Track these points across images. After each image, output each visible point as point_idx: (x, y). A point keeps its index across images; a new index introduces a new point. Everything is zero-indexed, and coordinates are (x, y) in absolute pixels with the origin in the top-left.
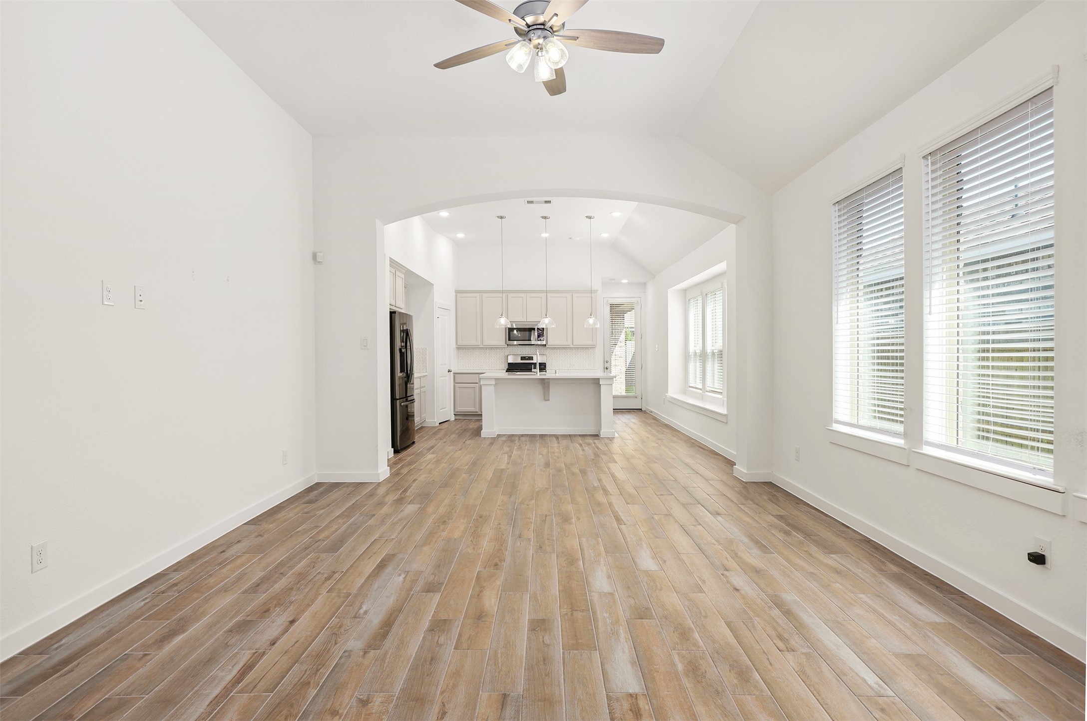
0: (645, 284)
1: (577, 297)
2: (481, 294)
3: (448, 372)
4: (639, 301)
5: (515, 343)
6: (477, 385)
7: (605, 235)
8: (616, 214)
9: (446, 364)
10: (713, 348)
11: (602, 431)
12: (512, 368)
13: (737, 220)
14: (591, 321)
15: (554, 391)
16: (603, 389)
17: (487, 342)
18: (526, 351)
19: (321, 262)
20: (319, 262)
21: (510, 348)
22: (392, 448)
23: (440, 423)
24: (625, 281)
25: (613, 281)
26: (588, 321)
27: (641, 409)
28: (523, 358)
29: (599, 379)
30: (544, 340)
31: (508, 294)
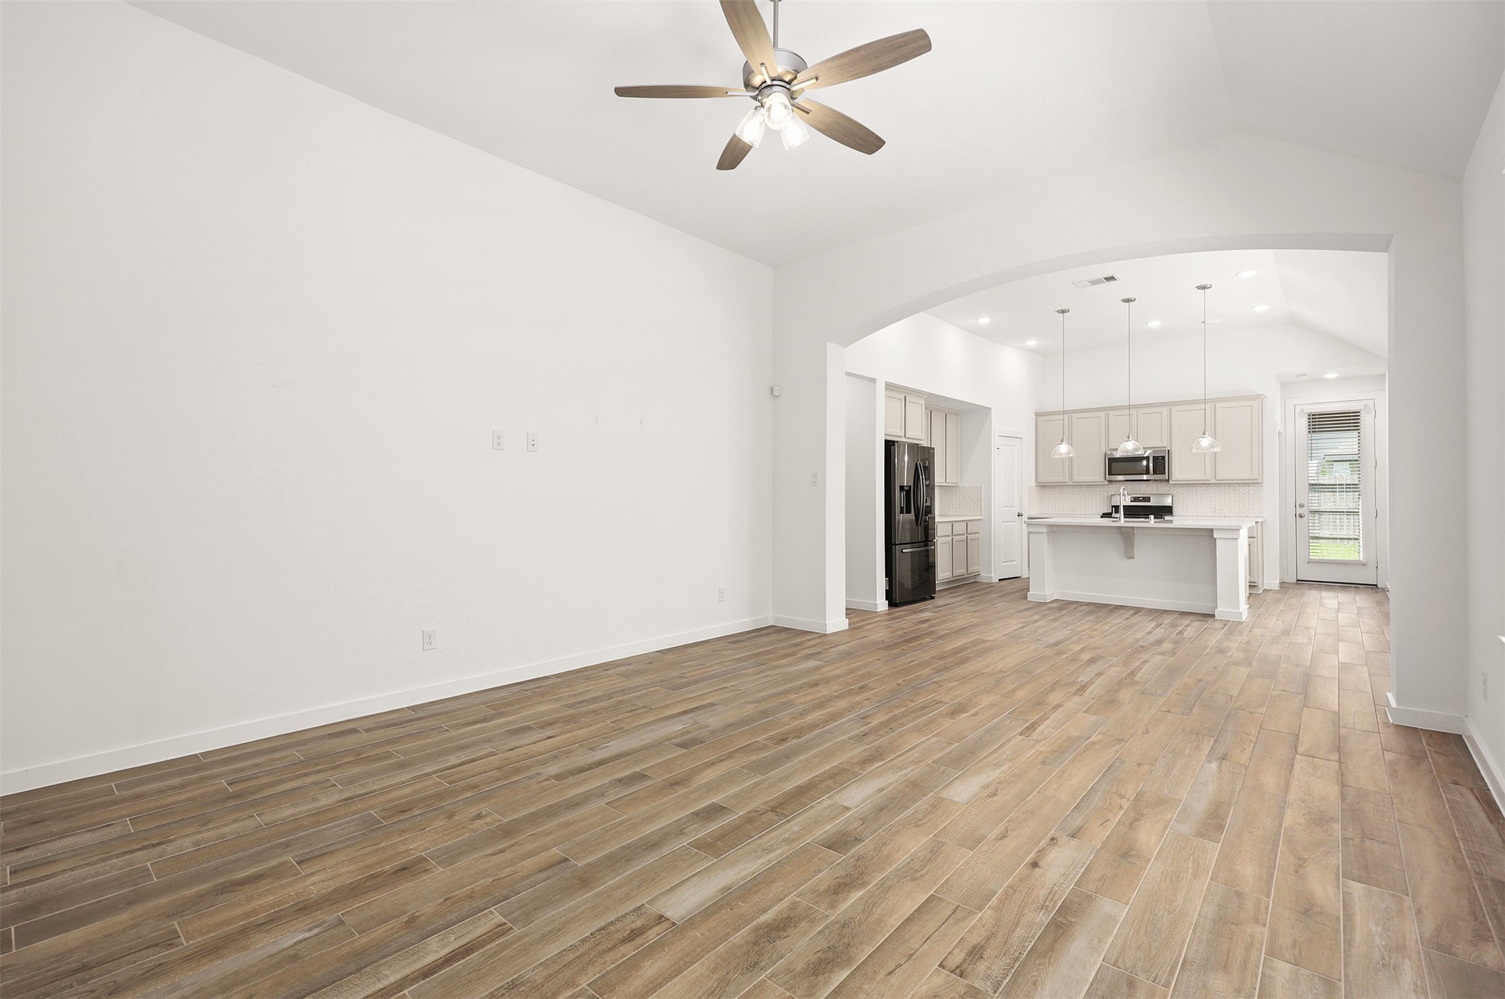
1: (1222, 408)
2: (1069, 415)
3: (1019, 516)
4: (1372, 406)
5: (1121, 478)
7: (1261, 309)
8: (1247, 274)
9: (1014, 507)
11: (1219, 609)
14: (1205, 442)
16: (1220, 546)
17: (1078, 478)
18: (1142, 490)
21: (1114, 486)
22: (886, 599)
23: (1000, 580)
24: (1332, 375)
25: (1304, 378)
26: (1198, 443)
27: (1376, 585)
28: (1136, 499)
29: (1213, 529)
30: (1164, 474)
31: (1110, 412)
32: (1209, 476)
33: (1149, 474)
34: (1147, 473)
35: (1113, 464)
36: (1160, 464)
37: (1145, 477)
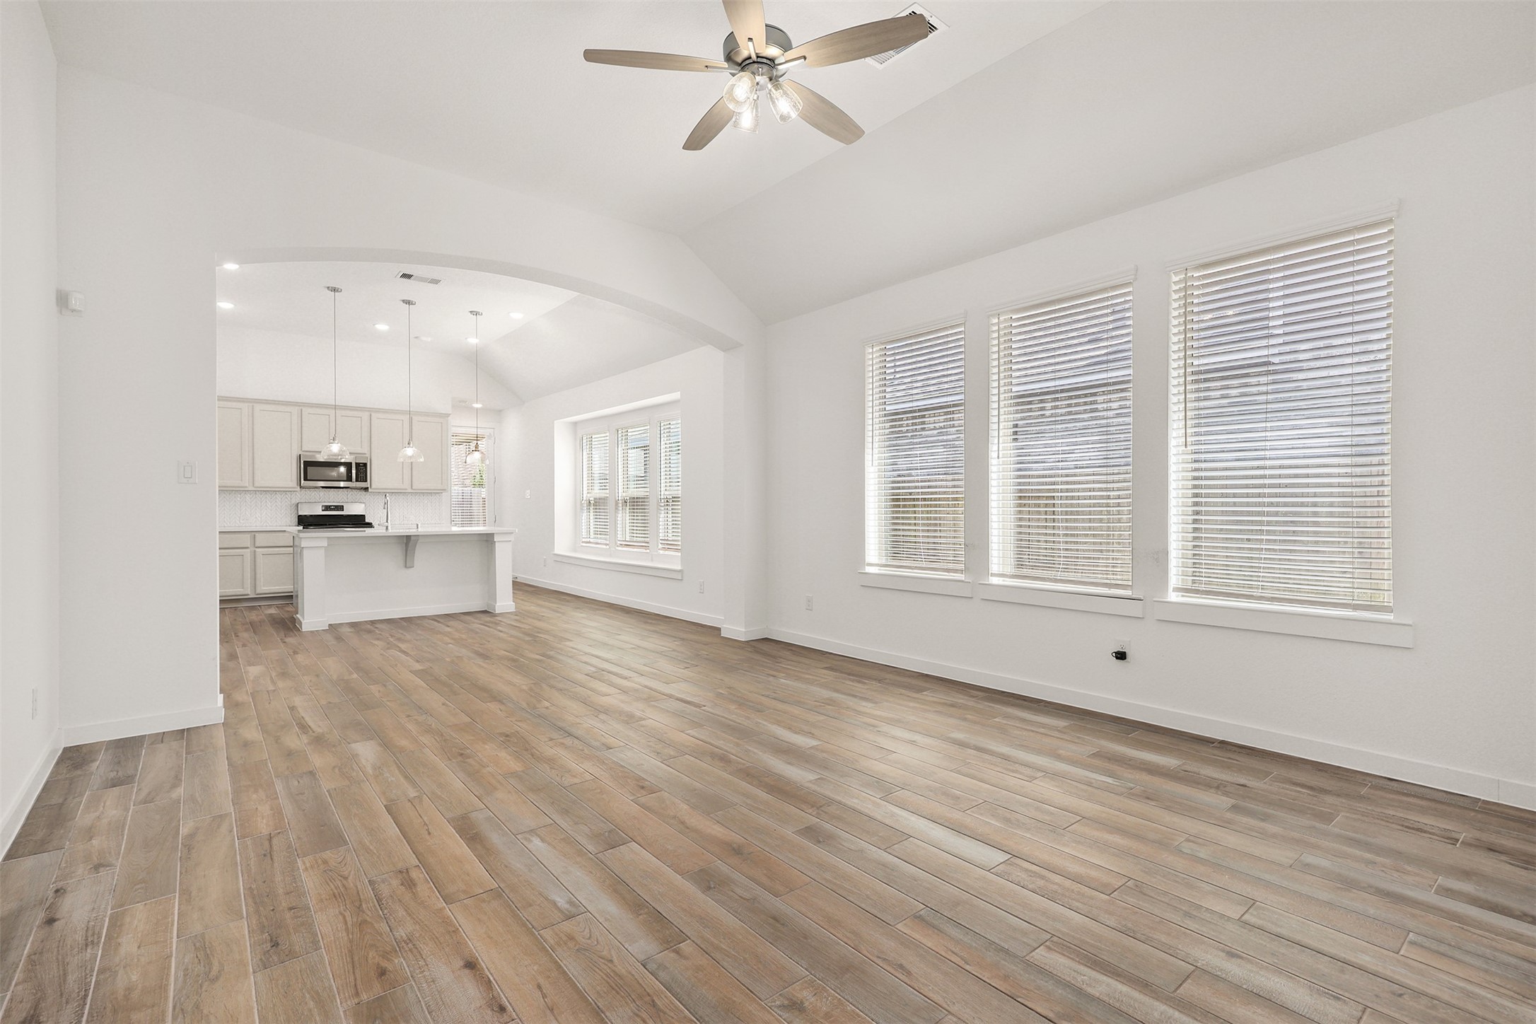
0: (500, 411)
1: (419, 422)
2: (251, 405)
4: (492, 434)
5: (316, 484)
6: (248, 550)
10: (624, 494)
11: (498, 604)
12: (307, 522)
13: (727, 346)
15: (421, 555)
16: (499, 551)
17: (261, 482)
18: (333, 498)
19: (80, 311)
20: (73, 311)
21: (307, 492)
28: (327, 508)
30: (366, 481)
31: (304, 409)
32: (407, 485)
33: (351, 481)
34: (349, 479)
35: (308, 468)
36: (359, 472)
37: (342, 484)
